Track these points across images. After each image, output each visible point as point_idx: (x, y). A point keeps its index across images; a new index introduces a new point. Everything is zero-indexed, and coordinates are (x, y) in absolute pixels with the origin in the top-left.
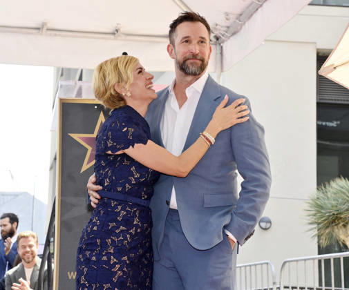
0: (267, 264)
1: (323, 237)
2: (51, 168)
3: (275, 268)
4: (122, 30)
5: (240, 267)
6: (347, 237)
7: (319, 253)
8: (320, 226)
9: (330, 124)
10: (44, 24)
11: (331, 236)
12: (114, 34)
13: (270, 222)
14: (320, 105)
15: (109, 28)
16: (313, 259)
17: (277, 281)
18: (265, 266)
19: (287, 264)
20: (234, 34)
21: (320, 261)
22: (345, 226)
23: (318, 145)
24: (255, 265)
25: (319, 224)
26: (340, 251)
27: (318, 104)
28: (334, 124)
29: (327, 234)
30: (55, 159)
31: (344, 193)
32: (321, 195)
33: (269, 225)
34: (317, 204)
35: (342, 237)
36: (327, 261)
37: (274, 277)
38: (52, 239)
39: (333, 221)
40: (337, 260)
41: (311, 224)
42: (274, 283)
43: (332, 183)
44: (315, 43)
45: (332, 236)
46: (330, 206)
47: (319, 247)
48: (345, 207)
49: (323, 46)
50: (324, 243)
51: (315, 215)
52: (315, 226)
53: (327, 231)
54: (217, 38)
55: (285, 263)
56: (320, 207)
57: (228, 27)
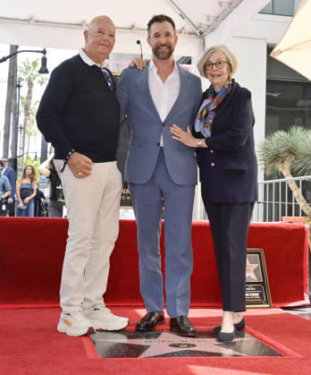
1: (268, 170)
4: (136, 26)
6: (283, 169)
8: (266, 162)
9: (274, 95)
10: (84, 22)
11: (273, 169)
12: (130, 29)
14: (269, 82)
15: (128, 24)
20: (212, 30)
21: (265, 185)
22: (282, 162)
23: (267, 109)
25: (265, 160)
26: (279, 178)
27: (268, 81)
28: (276, 95)
29: (271, 167)
31: (283, 141)
32: (268, 141)
34: (265, 147)
35: (281, 169)
36: (271, 185)
39: (275, 159)
40: (277, 184)
44: (265, 39)
46: (273, 149)
47: (265, 176)
48: (283, 150)
49: (271, 41)
50: (268, 173)
53: (271, 165)
54: (201, 33)
56: (267, 149)
57: (209, 26)
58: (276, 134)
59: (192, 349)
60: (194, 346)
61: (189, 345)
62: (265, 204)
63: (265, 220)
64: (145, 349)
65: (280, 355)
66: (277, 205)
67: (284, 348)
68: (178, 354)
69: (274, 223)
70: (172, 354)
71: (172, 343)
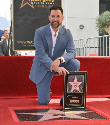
0: (82, 39)
1: (101, 31)
2: (11, 9)
3: (85, 41)
5: (75, 41)
6: (108, 30)
7: (99, 36)
8: (100, 27)
13: (83, 26)
16: (97, 37)
17: (85, 45)
18: (81, 40)
19: (89, 39)
21: (99, 38)
22: (108, 27)
24: (78, 40)
25: (99, 26)
29: (102, 30)
30: (12, 5)
31: (108, 16)
32: (101, 17)
33: (83, 27)
34: (99, 20)
35: (107, 30)
36: (102, 38)
37: (84, 44)
38: (12, 32)
39: (104, 25)
40: (105, 38)
41: (97, 26)
42: (84, 46)
43: (104, 12)
45: (104, 30)
46: (103, 20)
47: (99, 34)
48: (108, 21)
50: (101, 33)
51: (98, 23)
52: (98, 27)
53: (102, 29)
55: (88, 39)
58: (105, 13)
59: (63, 117)
60: (65, 115)
61: (62, 115)
62: (99, 48)
63: (99, 55)
64: (42, 117)
65: (106, 119)
66: (105, 48)
67: (108, 116)
68: (57, 119)
69: (103, 56)
70: (54, 119)
71: (54, 114)
